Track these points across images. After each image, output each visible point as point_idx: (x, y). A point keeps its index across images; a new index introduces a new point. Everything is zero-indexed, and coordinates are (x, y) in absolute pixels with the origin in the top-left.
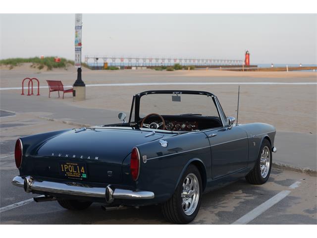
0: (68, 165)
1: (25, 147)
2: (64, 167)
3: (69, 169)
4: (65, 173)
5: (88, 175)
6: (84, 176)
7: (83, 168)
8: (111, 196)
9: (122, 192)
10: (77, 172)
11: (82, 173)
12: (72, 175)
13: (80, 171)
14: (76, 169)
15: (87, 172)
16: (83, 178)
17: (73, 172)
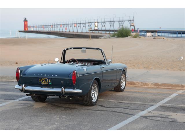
0: (43, 79)
1: (21, 71)
2: (40, 80)
3: (43, 81)
4: (41, 82)
5: (52, 83)
6: (50, 84)
7: (50, 80)
8: (64, 92)
9: (69, 90)
10: (47, 82)
11: (49, 82)
12: (45, 84)
13: (48, 81)
14: (46, 81)
15: (52, 82)
16: (50, 85)
17: (45, 82)
